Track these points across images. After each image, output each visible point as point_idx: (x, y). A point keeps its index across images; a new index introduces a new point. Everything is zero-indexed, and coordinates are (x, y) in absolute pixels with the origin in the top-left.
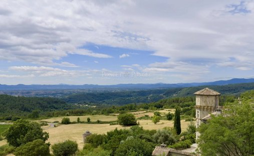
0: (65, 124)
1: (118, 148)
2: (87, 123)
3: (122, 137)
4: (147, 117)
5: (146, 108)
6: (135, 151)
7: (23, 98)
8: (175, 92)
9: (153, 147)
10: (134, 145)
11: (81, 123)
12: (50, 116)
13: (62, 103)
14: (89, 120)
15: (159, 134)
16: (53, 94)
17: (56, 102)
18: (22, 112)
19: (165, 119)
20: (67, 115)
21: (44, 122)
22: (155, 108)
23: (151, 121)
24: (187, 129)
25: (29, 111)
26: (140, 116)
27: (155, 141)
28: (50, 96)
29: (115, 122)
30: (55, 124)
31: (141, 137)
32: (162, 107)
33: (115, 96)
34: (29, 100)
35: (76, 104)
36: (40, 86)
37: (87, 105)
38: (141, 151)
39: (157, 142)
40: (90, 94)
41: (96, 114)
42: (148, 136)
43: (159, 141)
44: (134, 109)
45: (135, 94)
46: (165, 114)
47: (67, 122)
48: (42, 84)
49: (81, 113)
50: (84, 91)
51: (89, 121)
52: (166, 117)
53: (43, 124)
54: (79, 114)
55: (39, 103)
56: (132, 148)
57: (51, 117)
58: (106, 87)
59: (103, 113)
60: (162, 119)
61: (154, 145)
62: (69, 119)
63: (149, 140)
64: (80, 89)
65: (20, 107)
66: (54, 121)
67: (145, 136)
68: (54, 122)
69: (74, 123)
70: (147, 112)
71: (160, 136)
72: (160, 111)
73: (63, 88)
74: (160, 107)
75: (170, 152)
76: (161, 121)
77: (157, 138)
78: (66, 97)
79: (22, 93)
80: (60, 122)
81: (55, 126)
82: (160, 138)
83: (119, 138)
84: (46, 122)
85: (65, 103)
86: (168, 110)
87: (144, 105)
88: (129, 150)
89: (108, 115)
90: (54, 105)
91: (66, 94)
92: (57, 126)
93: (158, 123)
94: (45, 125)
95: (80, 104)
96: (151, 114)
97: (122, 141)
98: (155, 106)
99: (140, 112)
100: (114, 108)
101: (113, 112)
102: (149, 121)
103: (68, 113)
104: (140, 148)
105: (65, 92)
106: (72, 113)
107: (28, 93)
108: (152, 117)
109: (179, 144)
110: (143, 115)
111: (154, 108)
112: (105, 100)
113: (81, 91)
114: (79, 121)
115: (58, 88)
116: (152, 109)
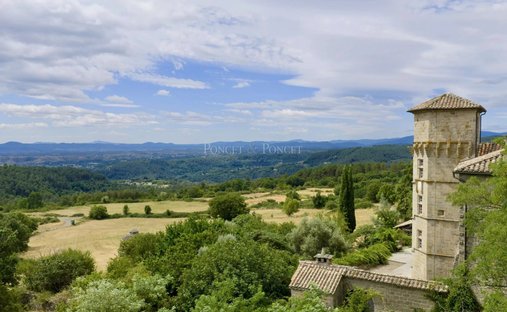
0: (96, 218)
1: (190, 266)
2: (143, 216)
3: (205, 237)
4: (272, 204)
5: (270, 187)
6: (239, 276)
7: (14, 169)
8: (327, 157)
9: (290, 263)
10: (237, 257)
11: (132, 216)
12: (67, 204)
13: (98, 179)
14: (148, 210)
15: (304, 230)
16: (80, 162)
17: (86, 177)
18: (12, 196)
19: (309, 207)
20: (105, 202)
21: (52, 215)
22: (289, 186)
23: (280, 211)
24: (373, 220)
25: (27, 195)
26: (256, 202)
27: (293, 247)
28: (75, 166)
29: (202, 213)
30: (73, 219)
31: (256, 239)
32: (302, 184)
33: (207, 165)
34: (28, 171)
35: (128, 182)
36: (54, 145)
37: (150, 184)
38: (255, 275)
39: (298, 249)
40: (156, 162)
41: (165, 198)
42: (277, 237)
43: (304, 247)
44: (245, 188)
45: (247, 160)
46: (308, 196)
47: (101, 215)
48: (58, 142)
49: (135, 197)
50: (146, 156)
51: (148, 212)
52: (311, 203)
53: (49, 219)
54: (130, 199)
55: (50, 180)
56: (230, 266)
57: (70, 205)
58: (189, 147)
59: (179, 197)
60: (303, 207)
61: (291, 258)
62: (105, 210)
63: (278, 246)
64: (136, 152)
65: (8, 187)
66: (74, 213)
67: (267, 234)
68: (75, 216)
69: (117, 216)
70: (271, 194)
71: (306, 234)
72: (299, 192)
73: (102, 150)
74: (298, 183)
75: (344, 277)
76: (302, 211)
77: (299, 241)
78: (108, 168)
79: (17, 160)
80: (87, 214)
81: (73, 224)
82: (308, 239)
83: (196, 241)
84: (57, 215)
85: (104, 178)
86: (314, 189)
87: (266, 181)
88: (221, 271)
89: (191, 201)
90: (82, 182)
91: (107, 163)
92: (79, 224)
93: (295, 214)
94: (54, 221)
95: (137, 180)
96: (281, 198)
97: (204, 249)
98: (289, 183)
99: (258, 195)
100: (203, 186)
101: (201, 195)
102: (276, 211)
103: (106, 197)
104: (252, 267)
105: (107, 158)
106: (116, 196)
107: (28, 159)
108: (282, 203)
109: (359, 255)
110: (265, 199)
111: (285, 186)
112: (188, 174)
113: (139, 156)
114: (126, 213)
115: (91, 150)
116: (282, 189)
